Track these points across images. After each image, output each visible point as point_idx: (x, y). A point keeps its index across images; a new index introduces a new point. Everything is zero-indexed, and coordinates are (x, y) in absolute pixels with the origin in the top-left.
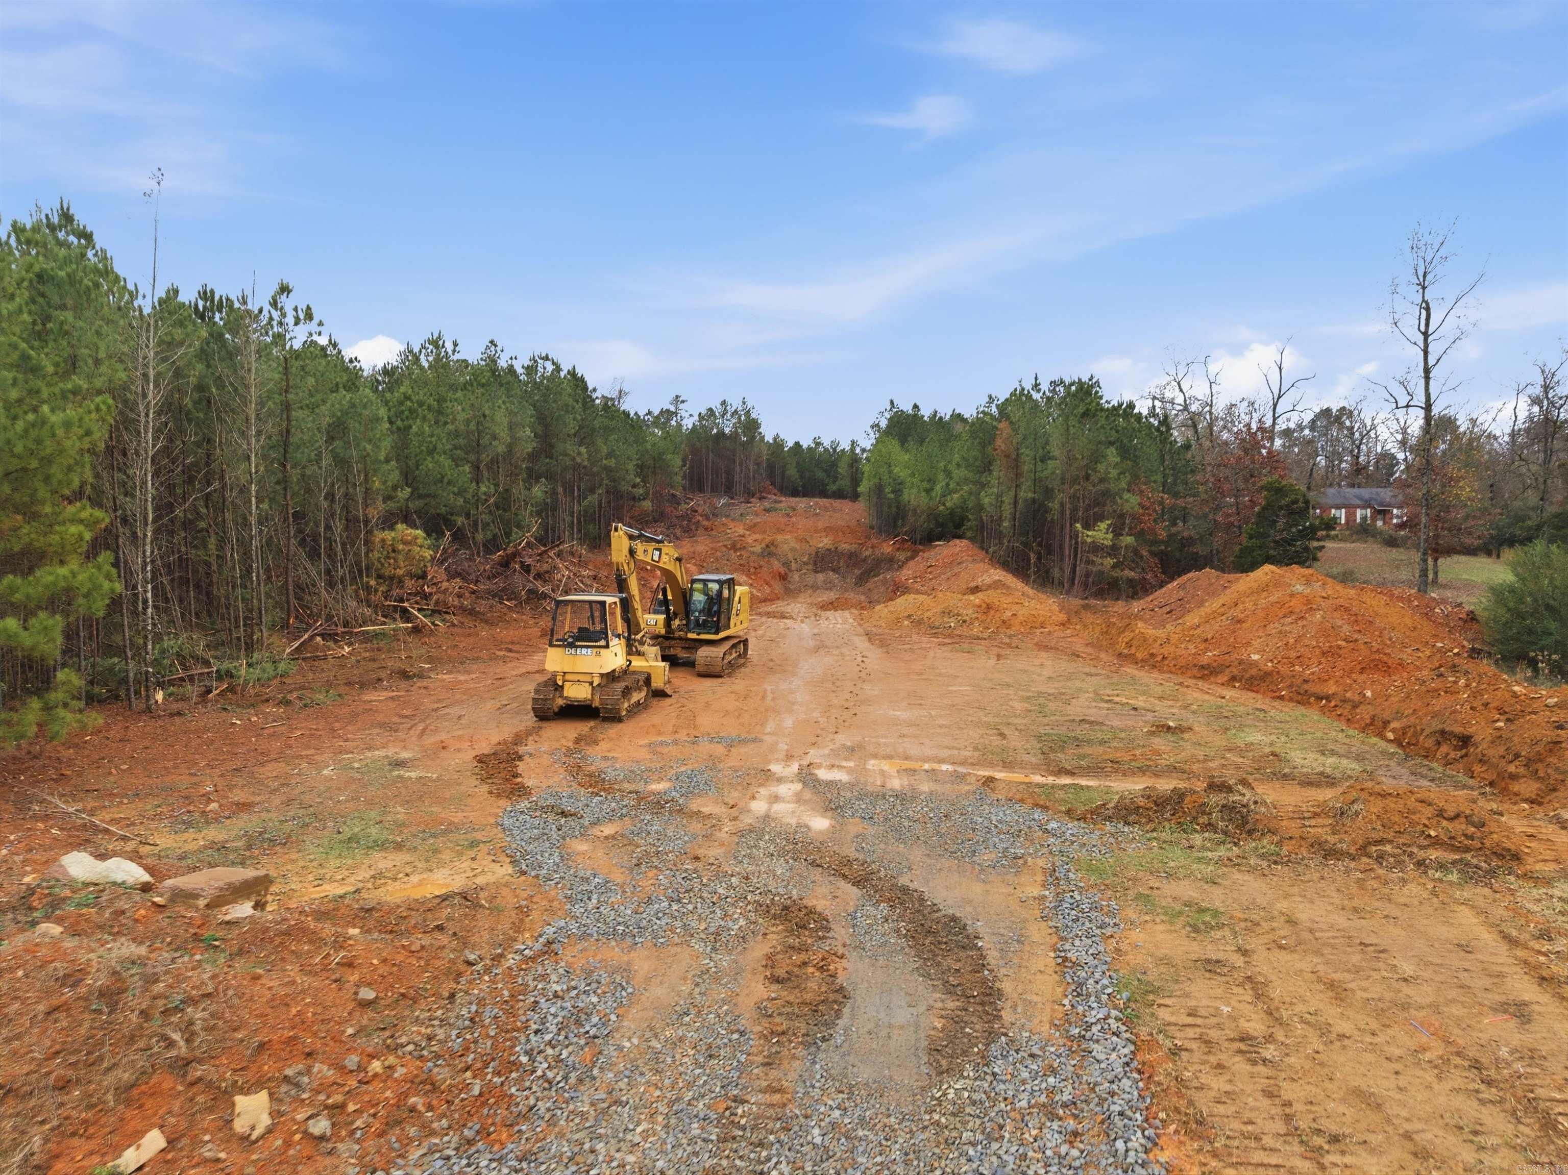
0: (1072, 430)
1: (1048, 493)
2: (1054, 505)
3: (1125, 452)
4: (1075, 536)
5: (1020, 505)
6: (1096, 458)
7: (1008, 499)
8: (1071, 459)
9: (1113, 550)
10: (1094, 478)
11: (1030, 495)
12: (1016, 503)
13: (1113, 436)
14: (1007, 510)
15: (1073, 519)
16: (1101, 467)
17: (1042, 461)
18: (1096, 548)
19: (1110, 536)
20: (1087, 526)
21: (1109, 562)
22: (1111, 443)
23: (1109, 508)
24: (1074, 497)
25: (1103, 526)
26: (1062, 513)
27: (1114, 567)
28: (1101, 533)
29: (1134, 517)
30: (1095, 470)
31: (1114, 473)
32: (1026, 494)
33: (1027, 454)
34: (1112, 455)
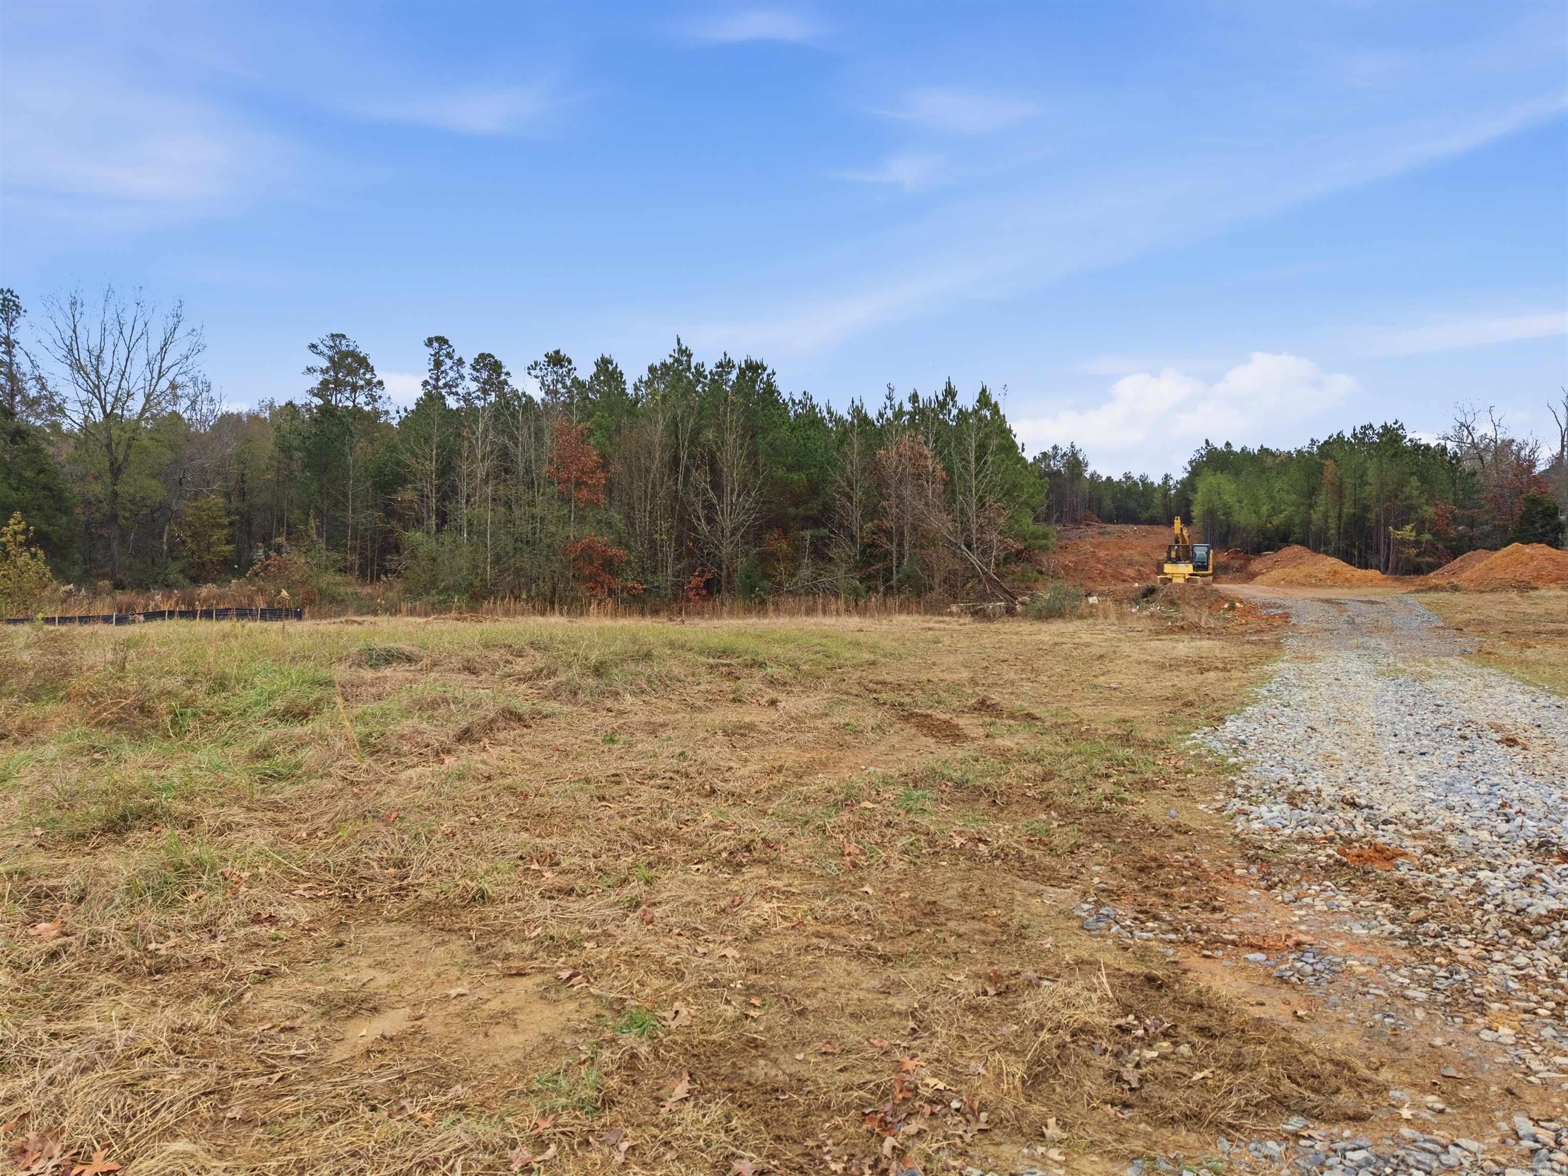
0: (1385, 466)
1: (1366, 509)
2: (1372, 516)
3: (1423, 479)
4: (1388, 535)
5: (1344, 519)
6: (1402, 484)
7: (1333, 514)
8: (1383, 485)
9: (1417, 543)
10: (1401, 497)
11: (1352, 511)
12: (1340, 517)
13: (1415, 469)
14: (1332, 523)
15: (1386, 525)
16: (1407, 490)
17: (1360, 486)
18: (1403, 542)
19: (1414, 534)
20: (1397, 528)
21: (1413, 551)
22: (1413, 474)
23: (1413, 515)
24: (1387, 511)
25: (1408, 527)
26: (1378, 521)
27: (1417, 555)
28: (1408, 532)
29: (1431, 521)
30: (1402, 492)
31: (1416, 493)
32: (1348, 509)
33: (1349, 481)
34: (1414, 481)
